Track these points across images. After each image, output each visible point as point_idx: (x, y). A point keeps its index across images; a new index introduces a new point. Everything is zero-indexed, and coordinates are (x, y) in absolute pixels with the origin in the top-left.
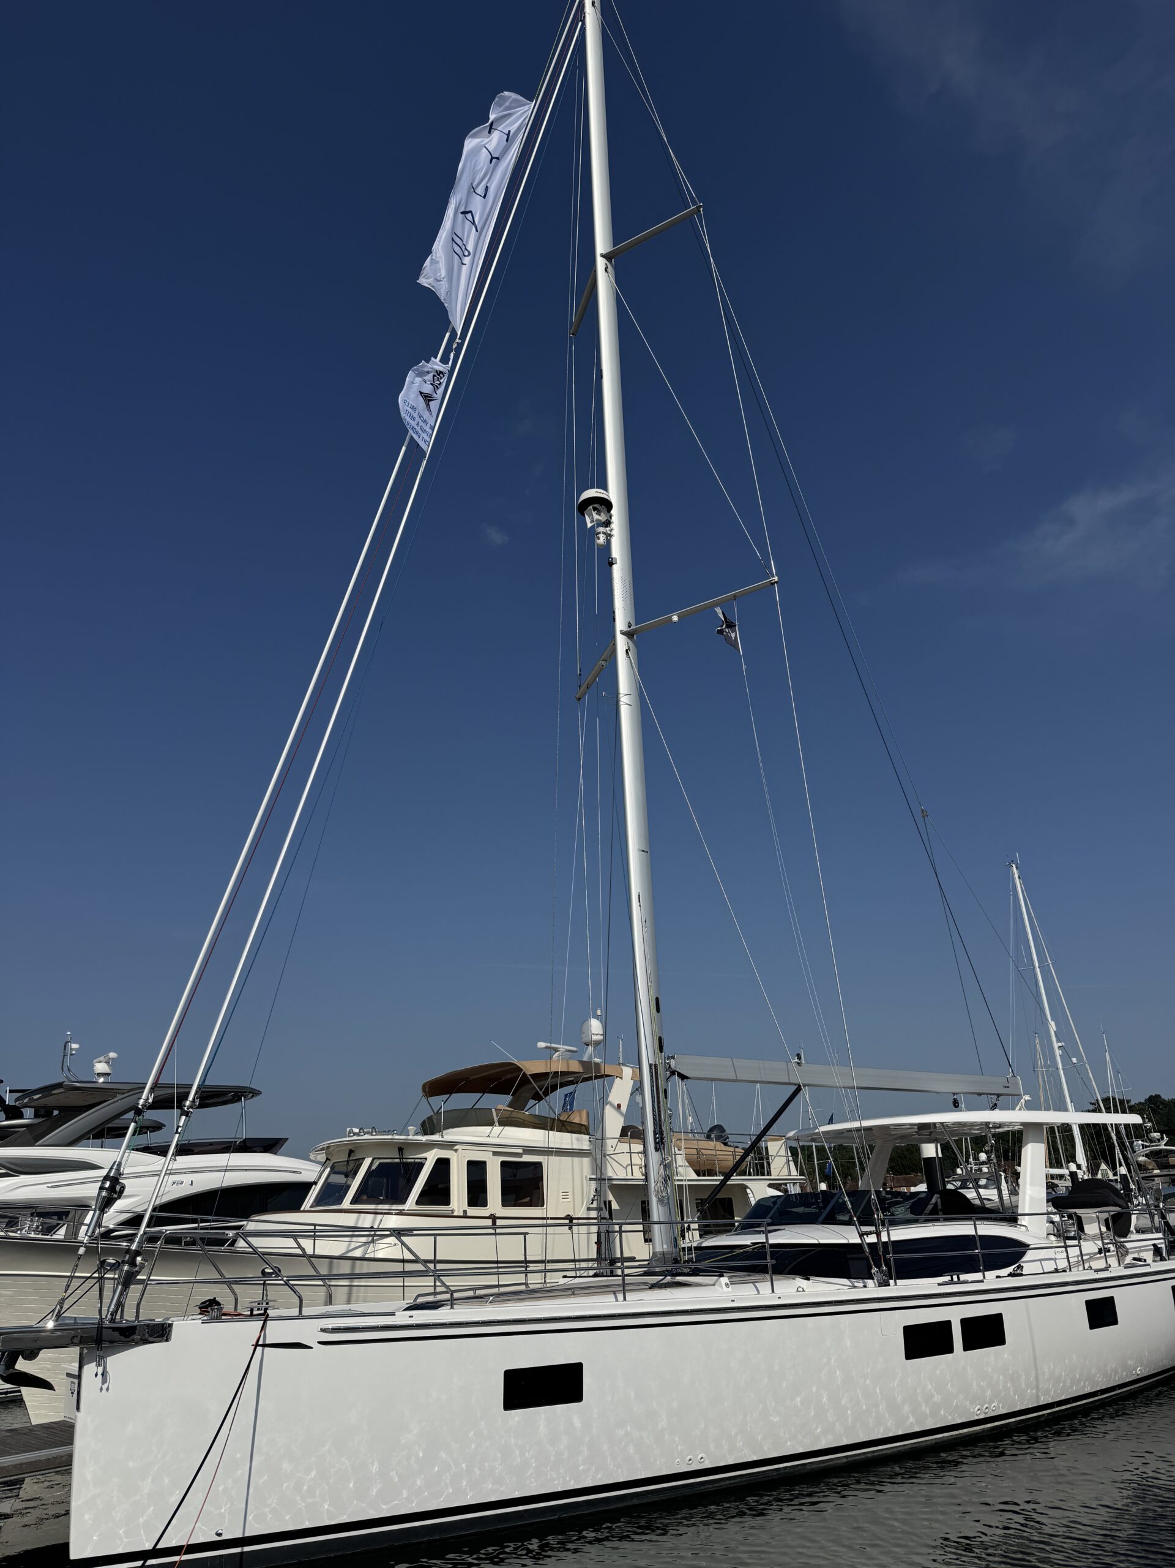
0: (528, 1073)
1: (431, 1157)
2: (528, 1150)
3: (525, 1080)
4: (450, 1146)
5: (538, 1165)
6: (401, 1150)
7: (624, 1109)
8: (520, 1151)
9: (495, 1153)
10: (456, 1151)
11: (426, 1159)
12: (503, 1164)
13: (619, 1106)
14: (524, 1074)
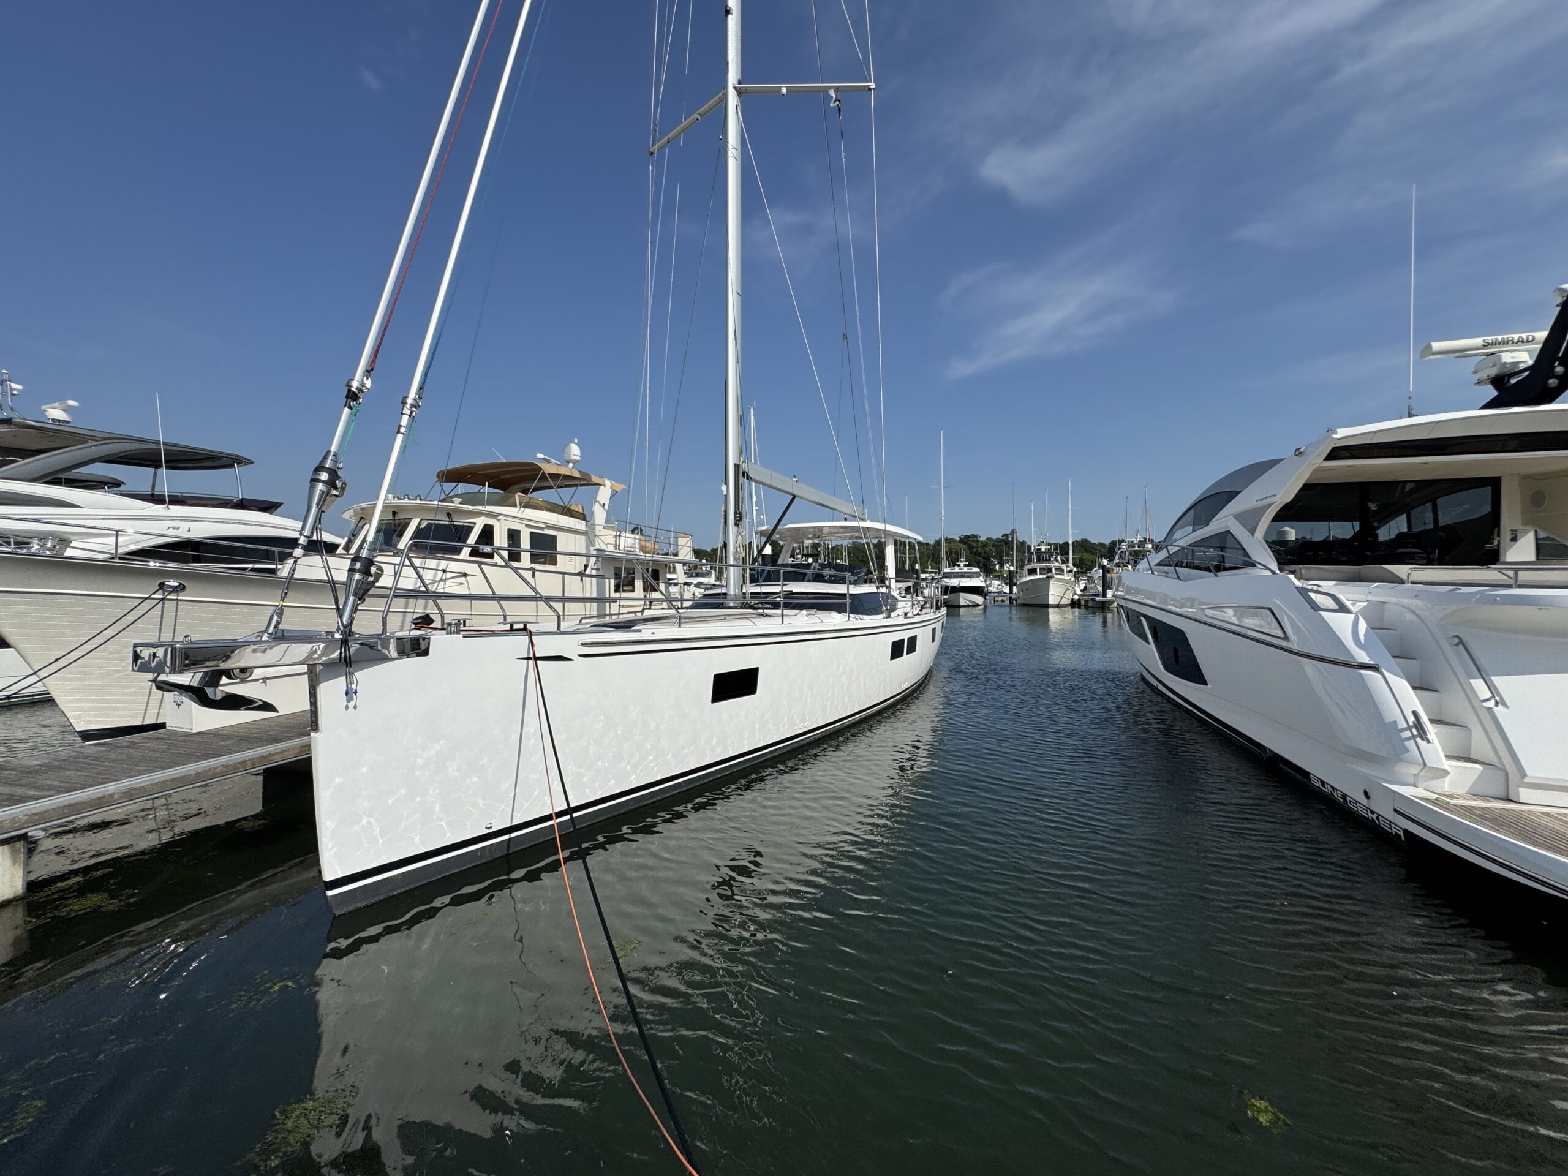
0: (547, 472)
1: (479, 523)
2: (549, 527)
3: (544, 477)
4: (495, 516)
5: (554, 538)
6: (449, 515)
7: (606, 507)
8: (544, 526)
9: (527, 525)
10: (499, 520)
11: (475, 524)
12: (531, 533)
13: (604, 505)
14: (544, 473)
